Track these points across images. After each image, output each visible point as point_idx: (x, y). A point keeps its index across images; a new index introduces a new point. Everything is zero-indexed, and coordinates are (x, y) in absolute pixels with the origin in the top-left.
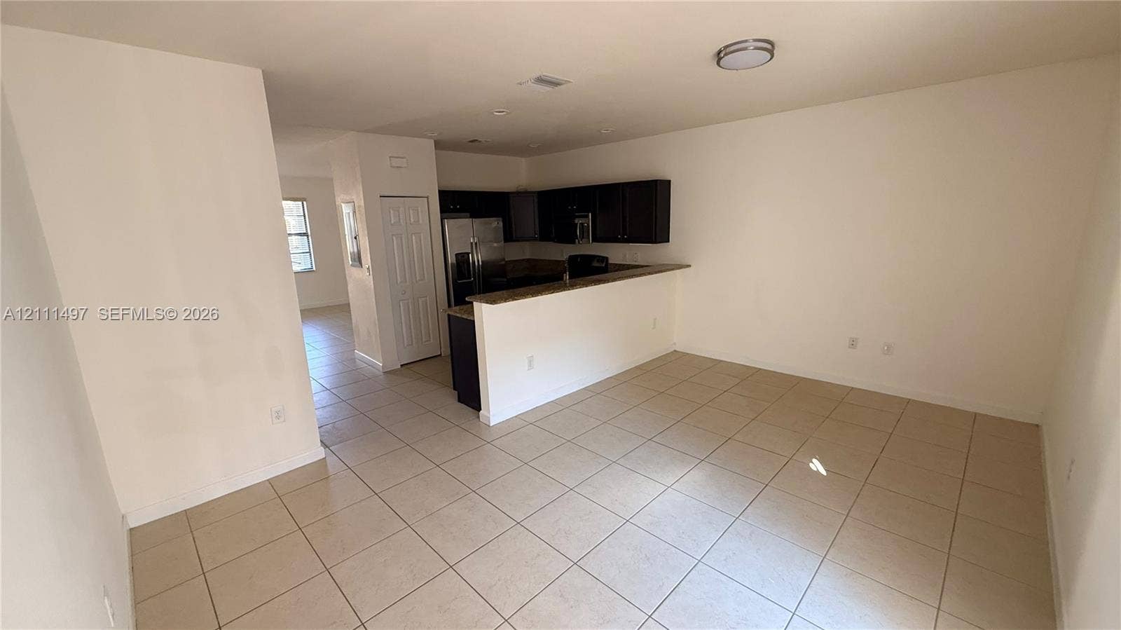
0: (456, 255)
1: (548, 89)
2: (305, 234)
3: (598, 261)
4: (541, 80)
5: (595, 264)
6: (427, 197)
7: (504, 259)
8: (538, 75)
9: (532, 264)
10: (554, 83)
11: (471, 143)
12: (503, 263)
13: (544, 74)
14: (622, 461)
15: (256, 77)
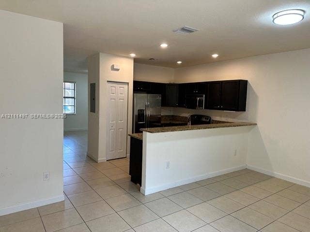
0: (138, 110)
1: (188, 34)
2: (74, 98)
3: (205, 119)
4: (183, 29)
5: (204, 120)
6: (128, 83)
7: (160, 115)
8: (182, 26)
9: (173, 117)
10: (190, 31)
11: (150, 60)
12: (160, 116)
13: (186, 26)
14: (212, 224)
15: (60, 26)
